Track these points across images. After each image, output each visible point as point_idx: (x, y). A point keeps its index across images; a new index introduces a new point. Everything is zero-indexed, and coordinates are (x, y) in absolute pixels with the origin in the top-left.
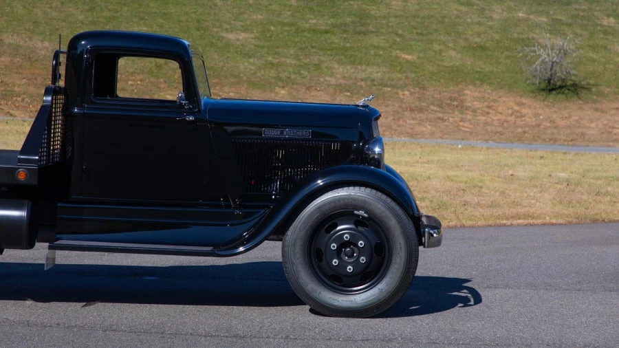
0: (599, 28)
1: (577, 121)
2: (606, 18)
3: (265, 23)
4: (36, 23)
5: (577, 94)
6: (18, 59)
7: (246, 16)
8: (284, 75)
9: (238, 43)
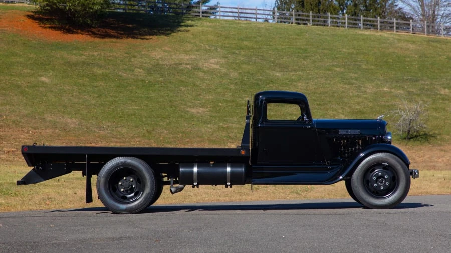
0: (439, 96)
1: (429, 158)
2: (443, 89)
3: (215, 101)
4: (65, 107)
5: (428, 141)
6: (58, 131)
7: (201, 97)
8: (232, 135)
9: (199, 115)
